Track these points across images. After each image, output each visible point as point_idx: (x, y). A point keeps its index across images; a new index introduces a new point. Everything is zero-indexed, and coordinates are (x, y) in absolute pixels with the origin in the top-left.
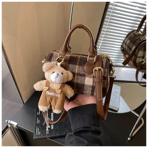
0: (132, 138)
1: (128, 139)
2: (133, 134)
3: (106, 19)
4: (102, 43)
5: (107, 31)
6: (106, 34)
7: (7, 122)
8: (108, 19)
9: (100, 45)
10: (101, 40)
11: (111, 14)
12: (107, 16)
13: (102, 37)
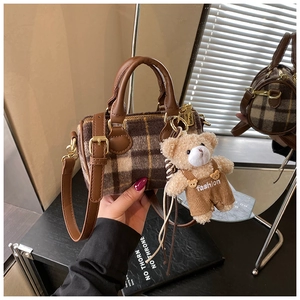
0: (260, 270)
1: (254, 272)
2: (263, 263)
3: (202, 43)
4: (197, 89)
5: (205, 66)
6: (203, 72)
7: (12, 247)
8: (207, 41)
9: (193, 93)
10: (194, 84)
11: (212, 32)
12: (204, 37)
13: (196, 78)
